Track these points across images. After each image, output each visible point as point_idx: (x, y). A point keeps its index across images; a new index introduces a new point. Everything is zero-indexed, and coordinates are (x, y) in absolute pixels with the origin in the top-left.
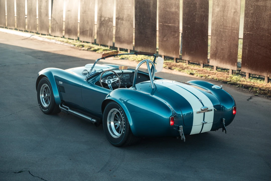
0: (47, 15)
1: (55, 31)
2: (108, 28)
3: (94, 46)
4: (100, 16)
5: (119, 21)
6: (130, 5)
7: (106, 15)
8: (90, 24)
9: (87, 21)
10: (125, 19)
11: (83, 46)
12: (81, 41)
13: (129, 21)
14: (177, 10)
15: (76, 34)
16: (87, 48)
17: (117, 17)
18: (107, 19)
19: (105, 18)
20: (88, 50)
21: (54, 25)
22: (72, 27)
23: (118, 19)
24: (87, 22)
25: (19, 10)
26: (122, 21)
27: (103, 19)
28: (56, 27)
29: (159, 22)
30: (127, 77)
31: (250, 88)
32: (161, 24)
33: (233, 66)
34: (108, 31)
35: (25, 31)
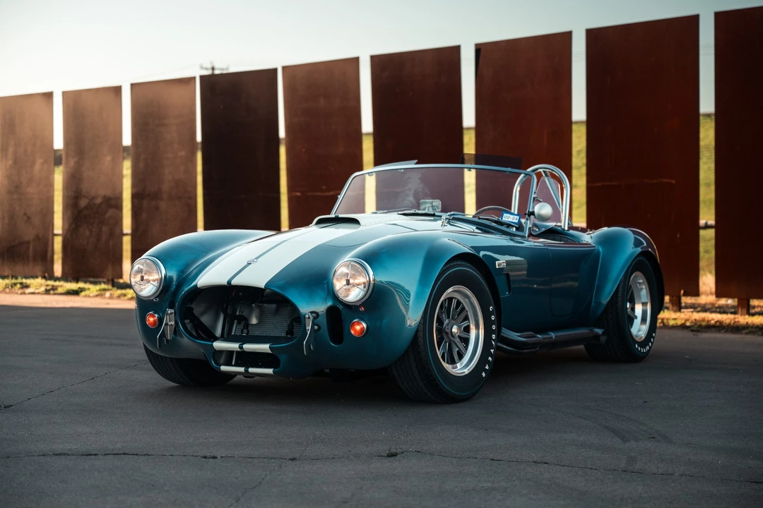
2: (105, 229)
4: (71, 194)
5: (145, 203)
7: (97, 189)
8: (36, 221)
9: (25, 214)
10: (165, 195)
11: (23, 286)
13: (179, 198)
17: (135, 190)
18: (98, 201)
19: (92, 198)
20: (48, 293)
23: (138, 196)
24: (25, 217)
26: (154, 203)
27: (83, 203)
32: (298, 194)
34: (104, 238)
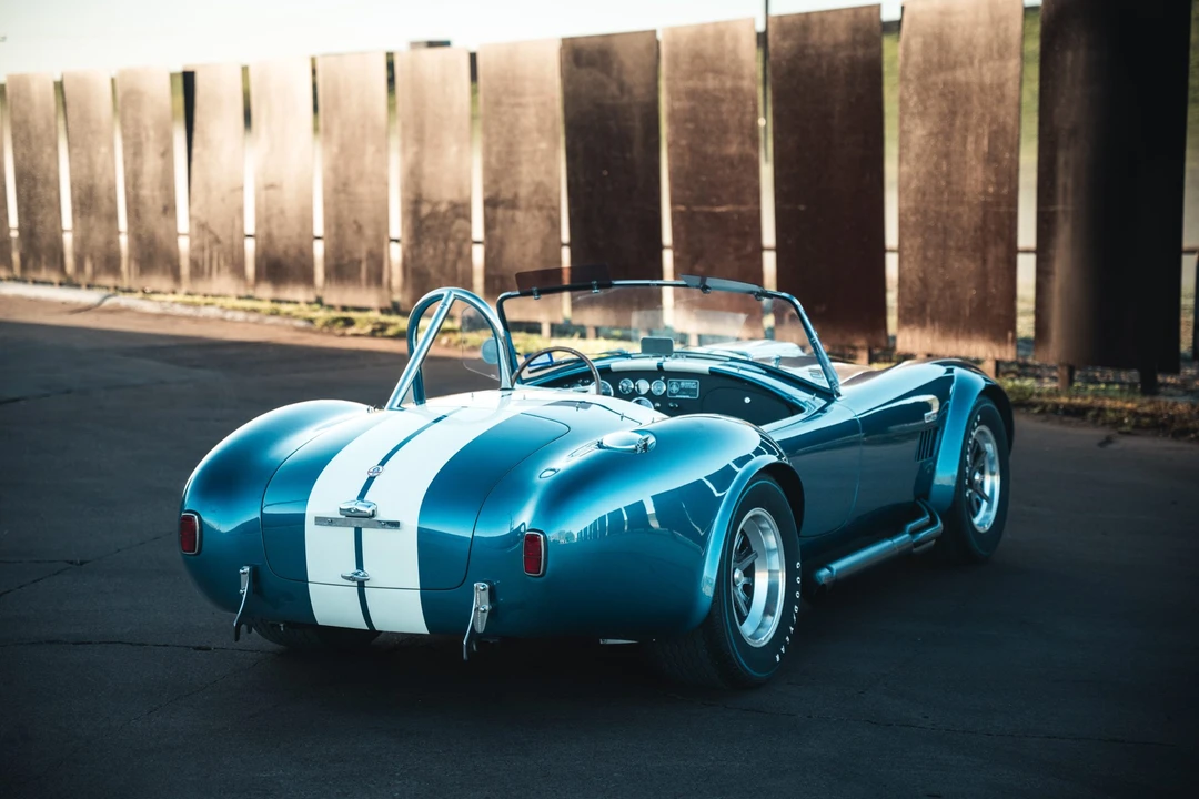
0: (169, 209)
1: (210, 274)
2: (452, 245)
3: (393, 319)
4: (411, 197)
5: (500, 212)
6: (543, 145)
7: (442, 192)
8: (369, 232)
9: (355, 222)
10: (522, 203)
11: (349, 322)
12: (331, 307)
13: (540, 208)
14: (748, 148)
15: (307, 277)
16: (368, 329)
17: (487, 195)
18: (443, 207)
19: (436, 204)
20: (373, 334)
21: (203, 249)
22: (286, 252)
23: (491, 203)
24: (355, 227)
25: (30, 198)
26: (510, 213)
27: (425, 209)
28: (211, 258)
29: (673, 203)
30: (687, 391)
31: (1091, 414)
32: (682, 208)
33: (999, 344)
34: (451, 257)
35: (61, 284)
